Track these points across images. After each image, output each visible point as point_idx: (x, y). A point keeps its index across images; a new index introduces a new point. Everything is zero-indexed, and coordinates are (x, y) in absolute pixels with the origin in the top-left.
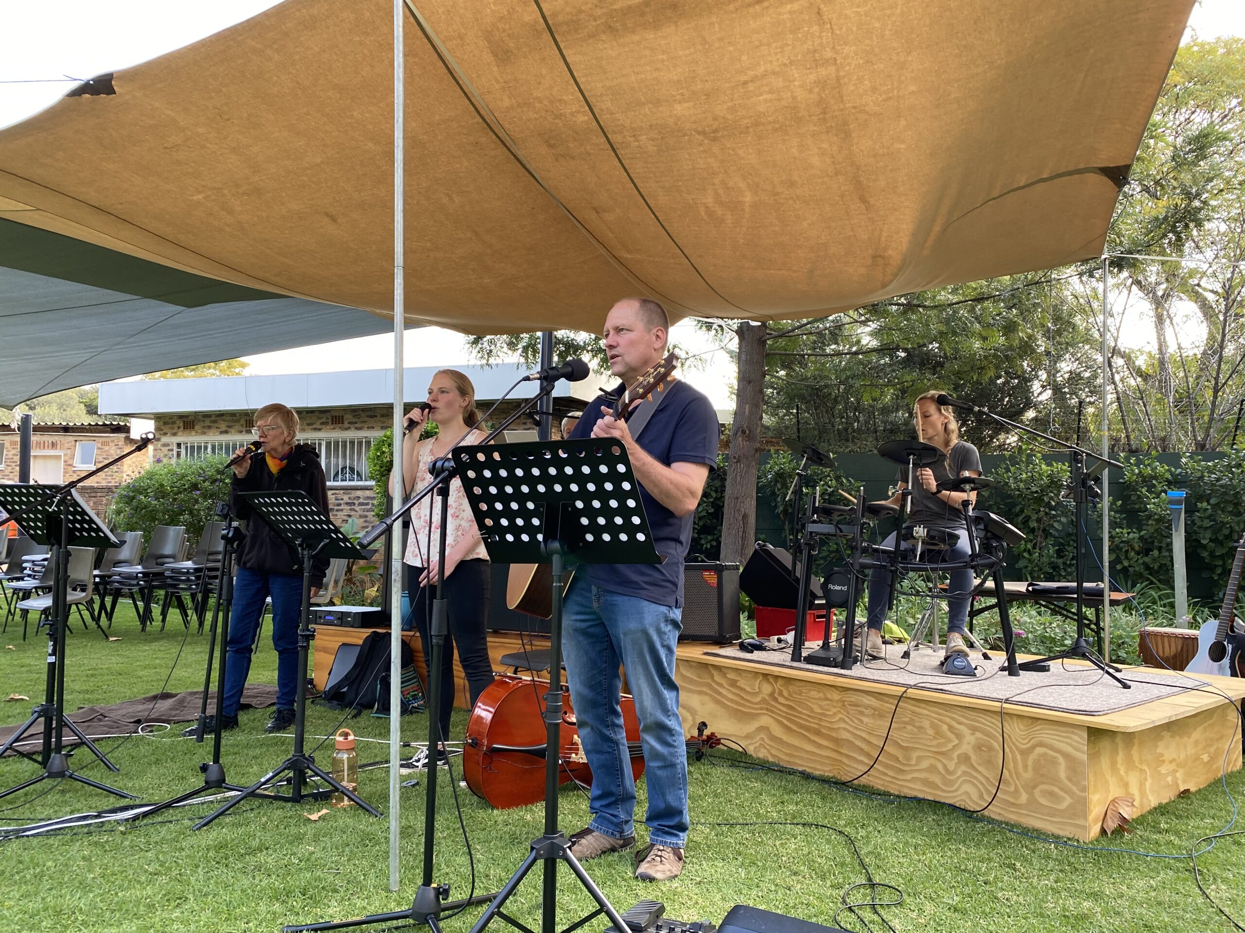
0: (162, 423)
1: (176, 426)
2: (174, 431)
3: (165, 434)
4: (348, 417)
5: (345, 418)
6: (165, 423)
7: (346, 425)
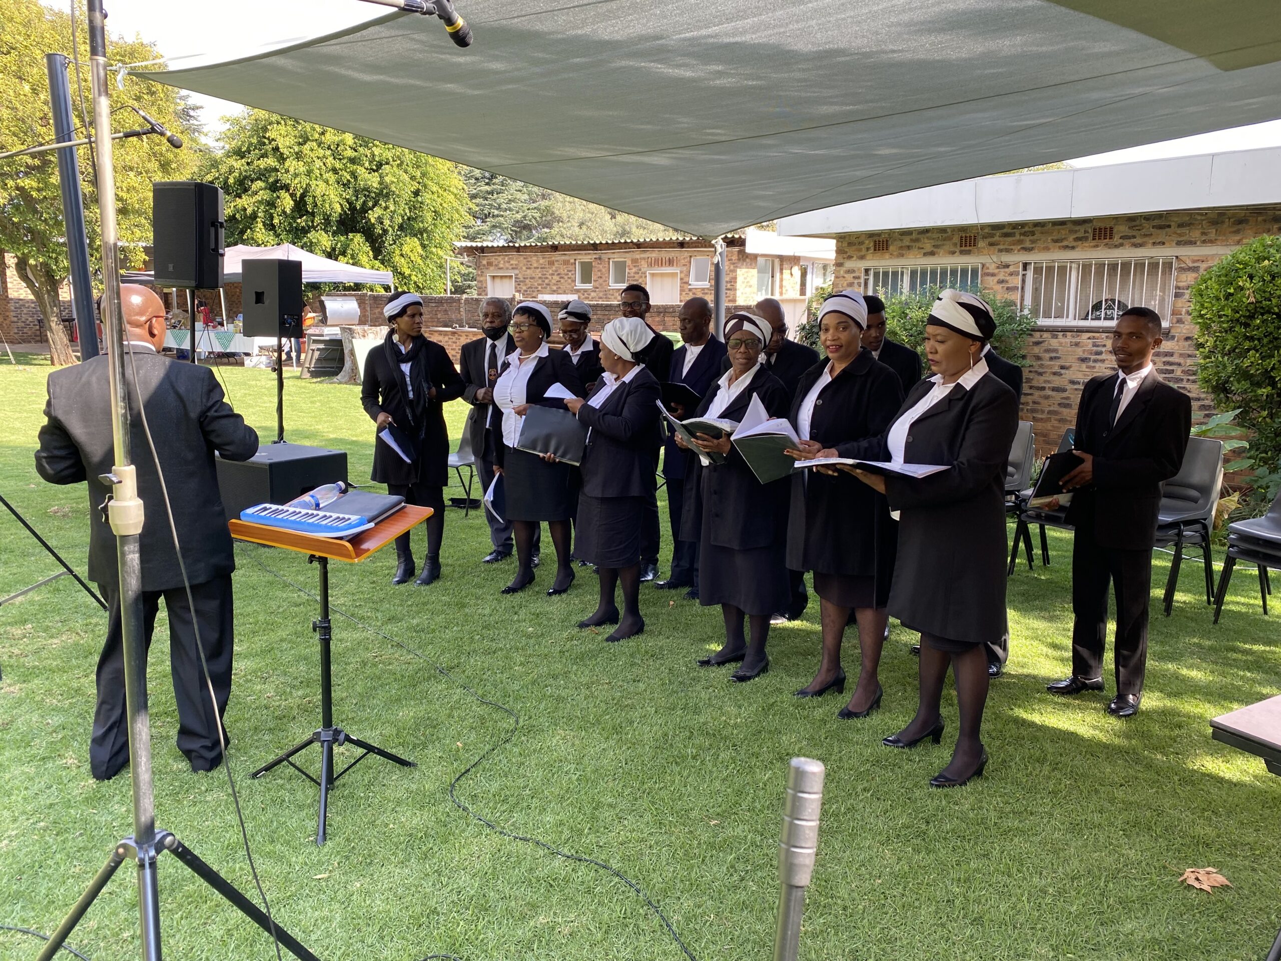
0: (845, 244)
1: (863, 247)
2: (863, 253)
3: (850, 257)
4: (1123, 229)
5: (1115, 230)
6: (850, 244)
7: (1116, 240)
